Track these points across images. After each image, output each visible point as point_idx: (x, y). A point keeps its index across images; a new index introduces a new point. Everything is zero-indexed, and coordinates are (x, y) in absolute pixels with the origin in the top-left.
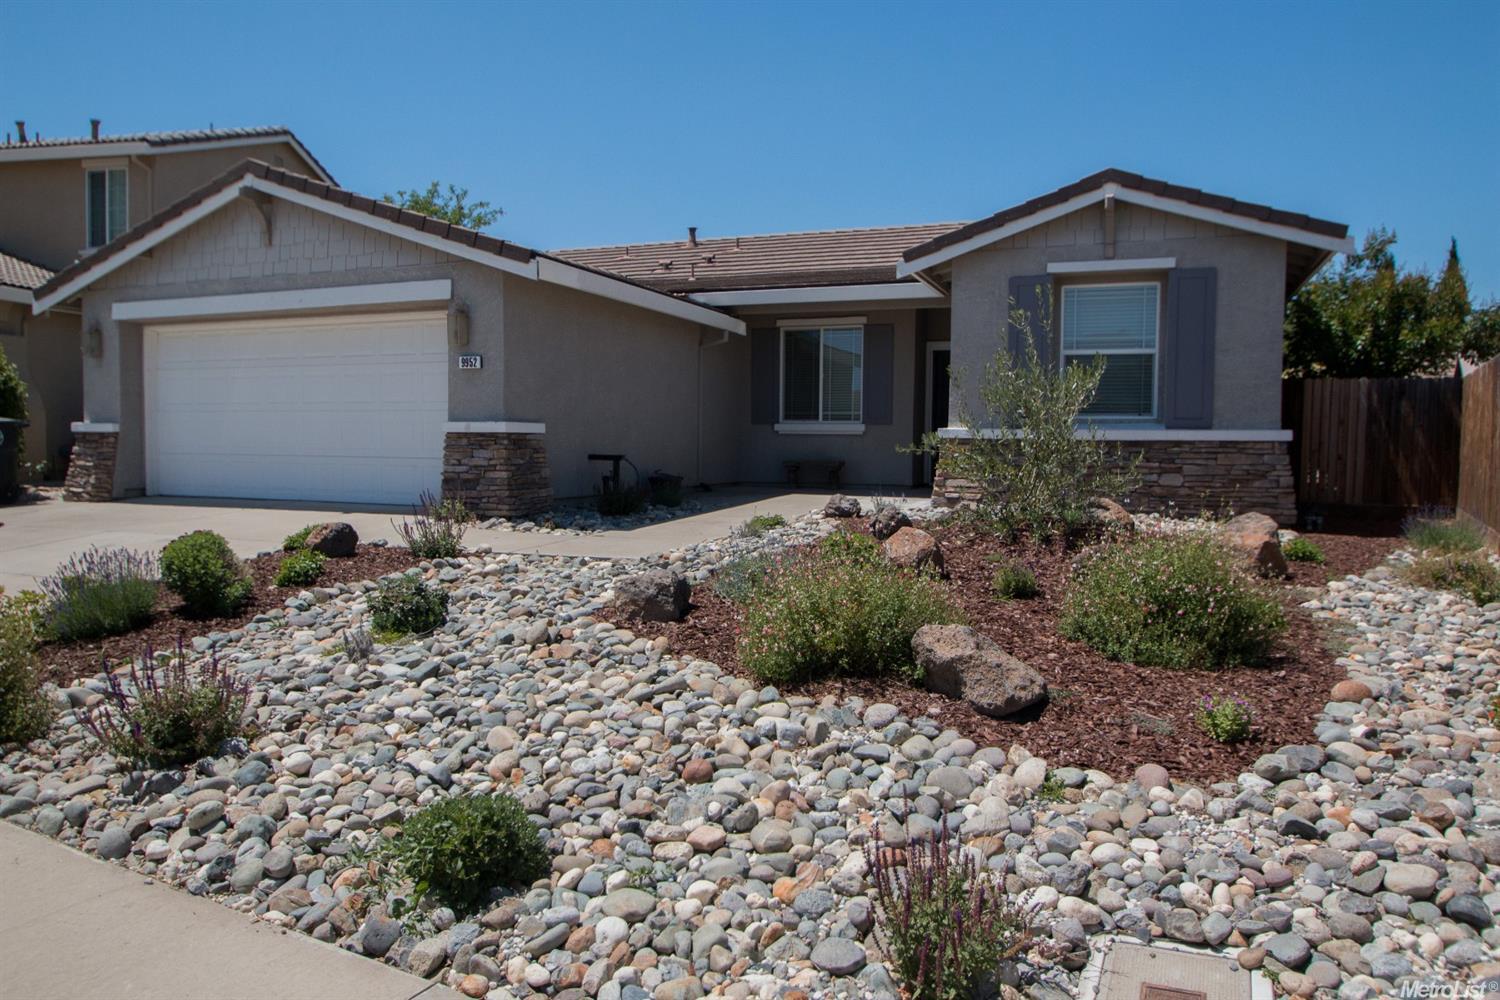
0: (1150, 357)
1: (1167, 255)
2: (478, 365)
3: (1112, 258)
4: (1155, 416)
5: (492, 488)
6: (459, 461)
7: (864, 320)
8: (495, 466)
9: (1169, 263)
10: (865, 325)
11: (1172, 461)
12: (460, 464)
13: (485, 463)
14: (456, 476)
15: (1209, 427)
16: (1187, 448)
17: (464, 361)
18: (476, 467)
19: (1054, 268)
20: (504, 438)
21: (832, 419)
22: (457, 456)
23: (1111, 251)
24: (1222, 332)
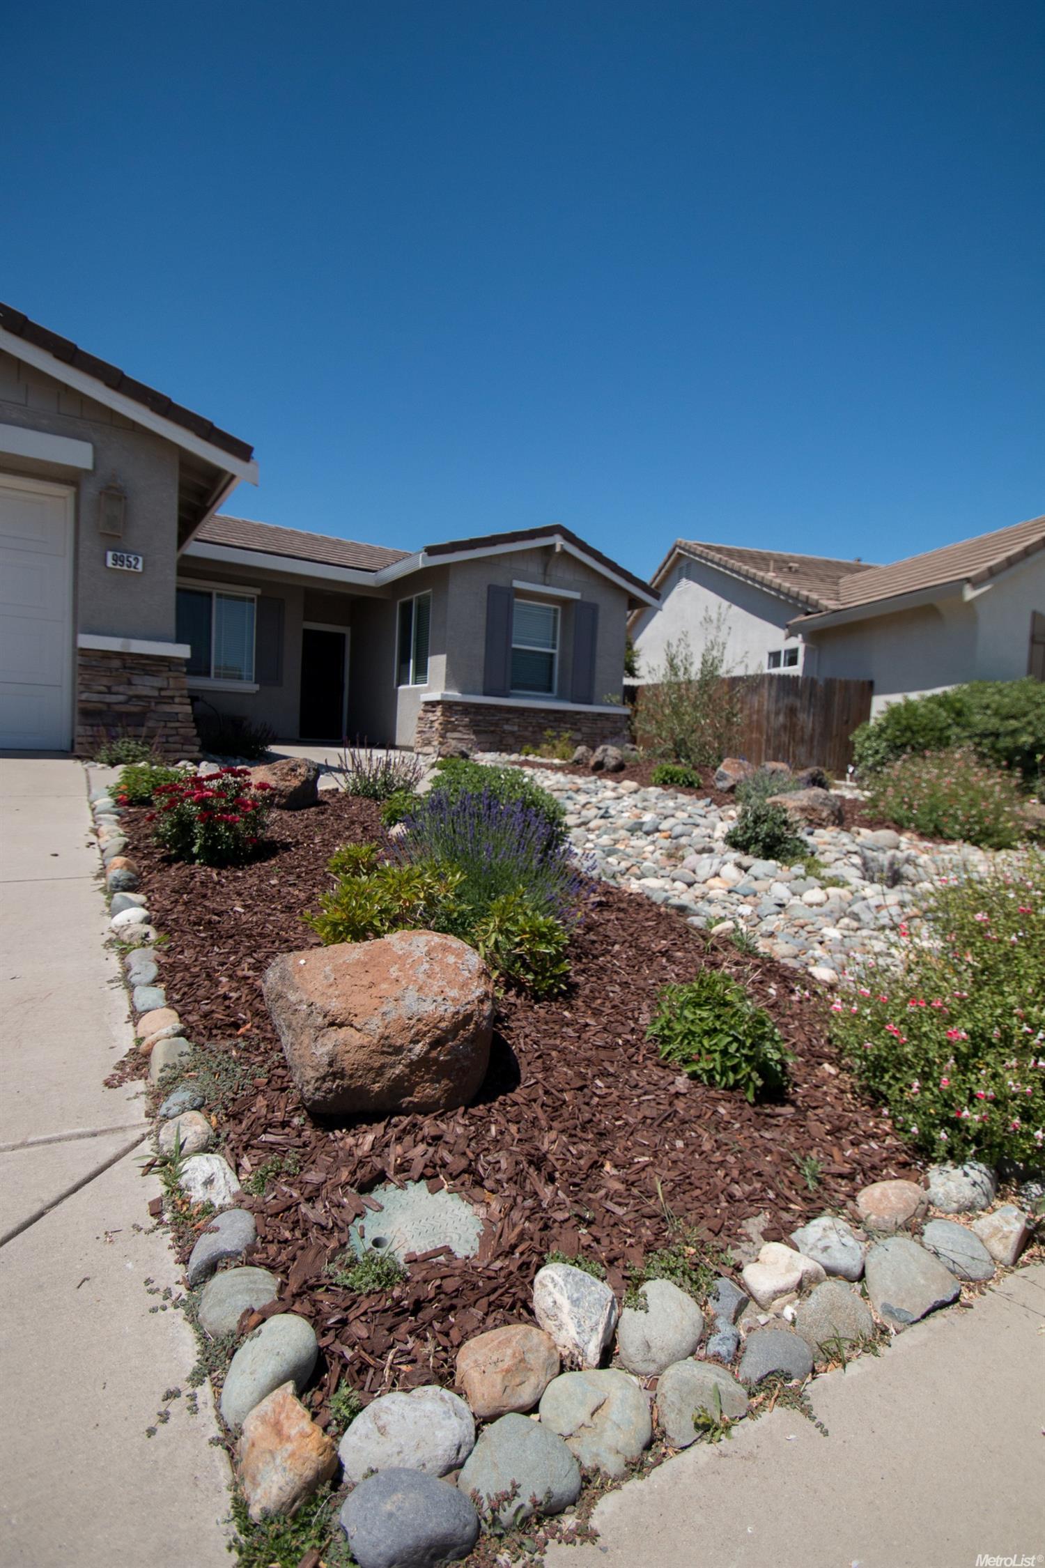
0: (552, 655)
1: (576, 590)
2: (140, 566)
3: (548, 585)
4: (555, 694)
5: (173, 725)
6: (109, 688)
7: (258, 591)
8: (172, 698)
9: (576, 595)
10: (258, 596)
11: (575, 724)
12: (110, 692)
13: (156, 693)
14: (104, 707)
15: (590, 703)
16: (582, 716)
17: (115, 559)
18: (139, 697)
19: (518, 584)
20: (181, 665)
21: (224, 677)
22: (105, 681)
23: (545, 581)
24: (600, 645)
